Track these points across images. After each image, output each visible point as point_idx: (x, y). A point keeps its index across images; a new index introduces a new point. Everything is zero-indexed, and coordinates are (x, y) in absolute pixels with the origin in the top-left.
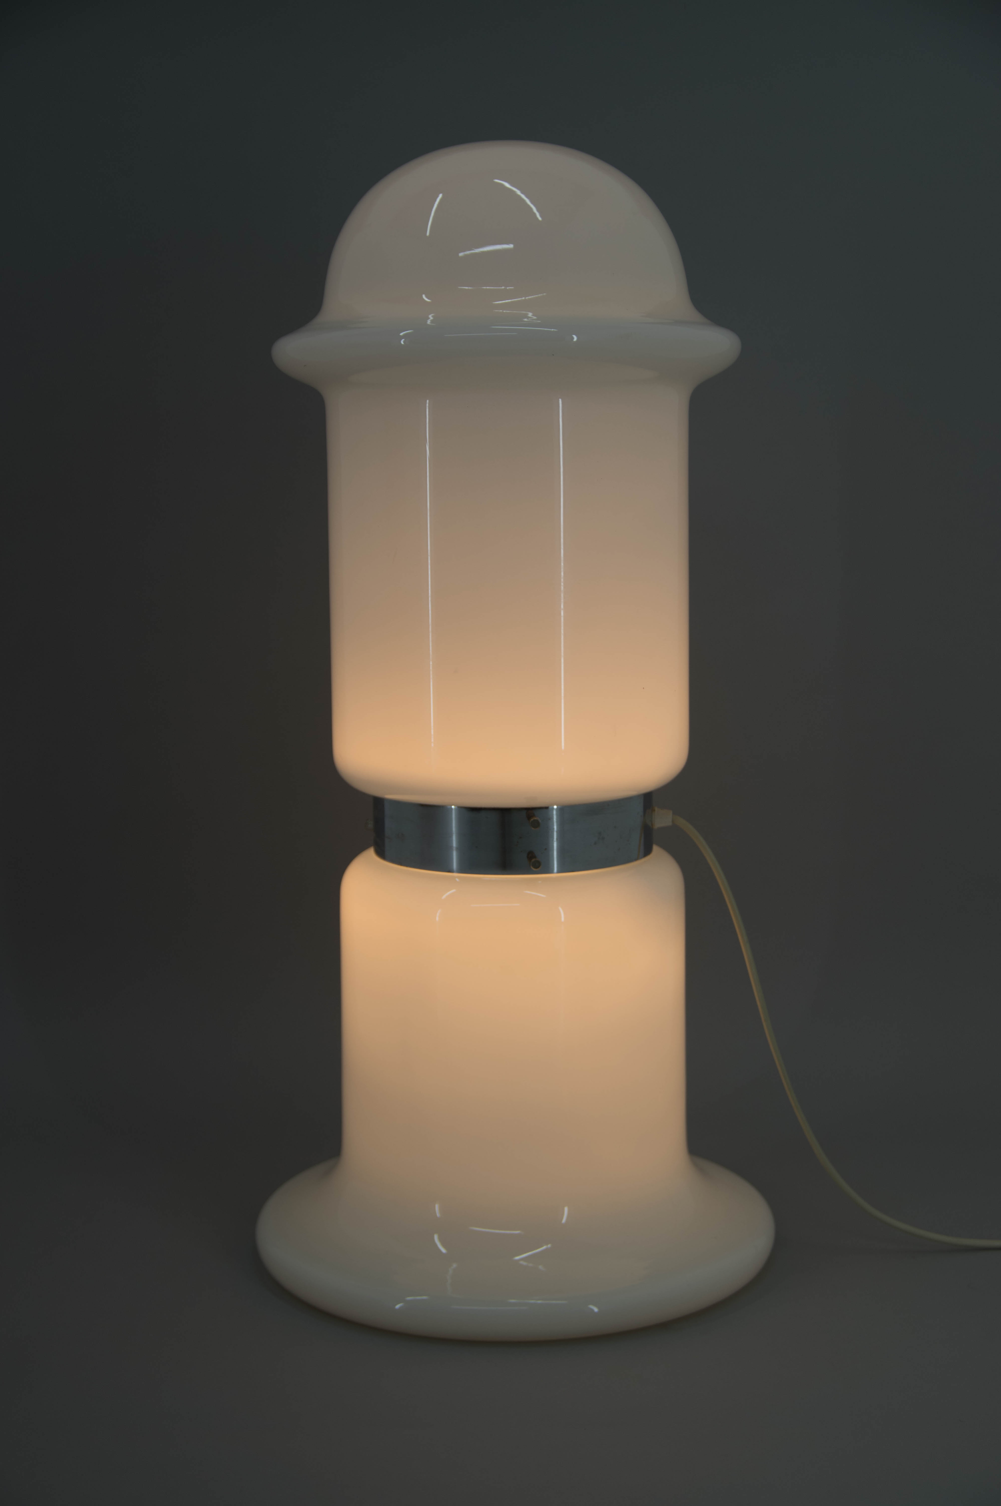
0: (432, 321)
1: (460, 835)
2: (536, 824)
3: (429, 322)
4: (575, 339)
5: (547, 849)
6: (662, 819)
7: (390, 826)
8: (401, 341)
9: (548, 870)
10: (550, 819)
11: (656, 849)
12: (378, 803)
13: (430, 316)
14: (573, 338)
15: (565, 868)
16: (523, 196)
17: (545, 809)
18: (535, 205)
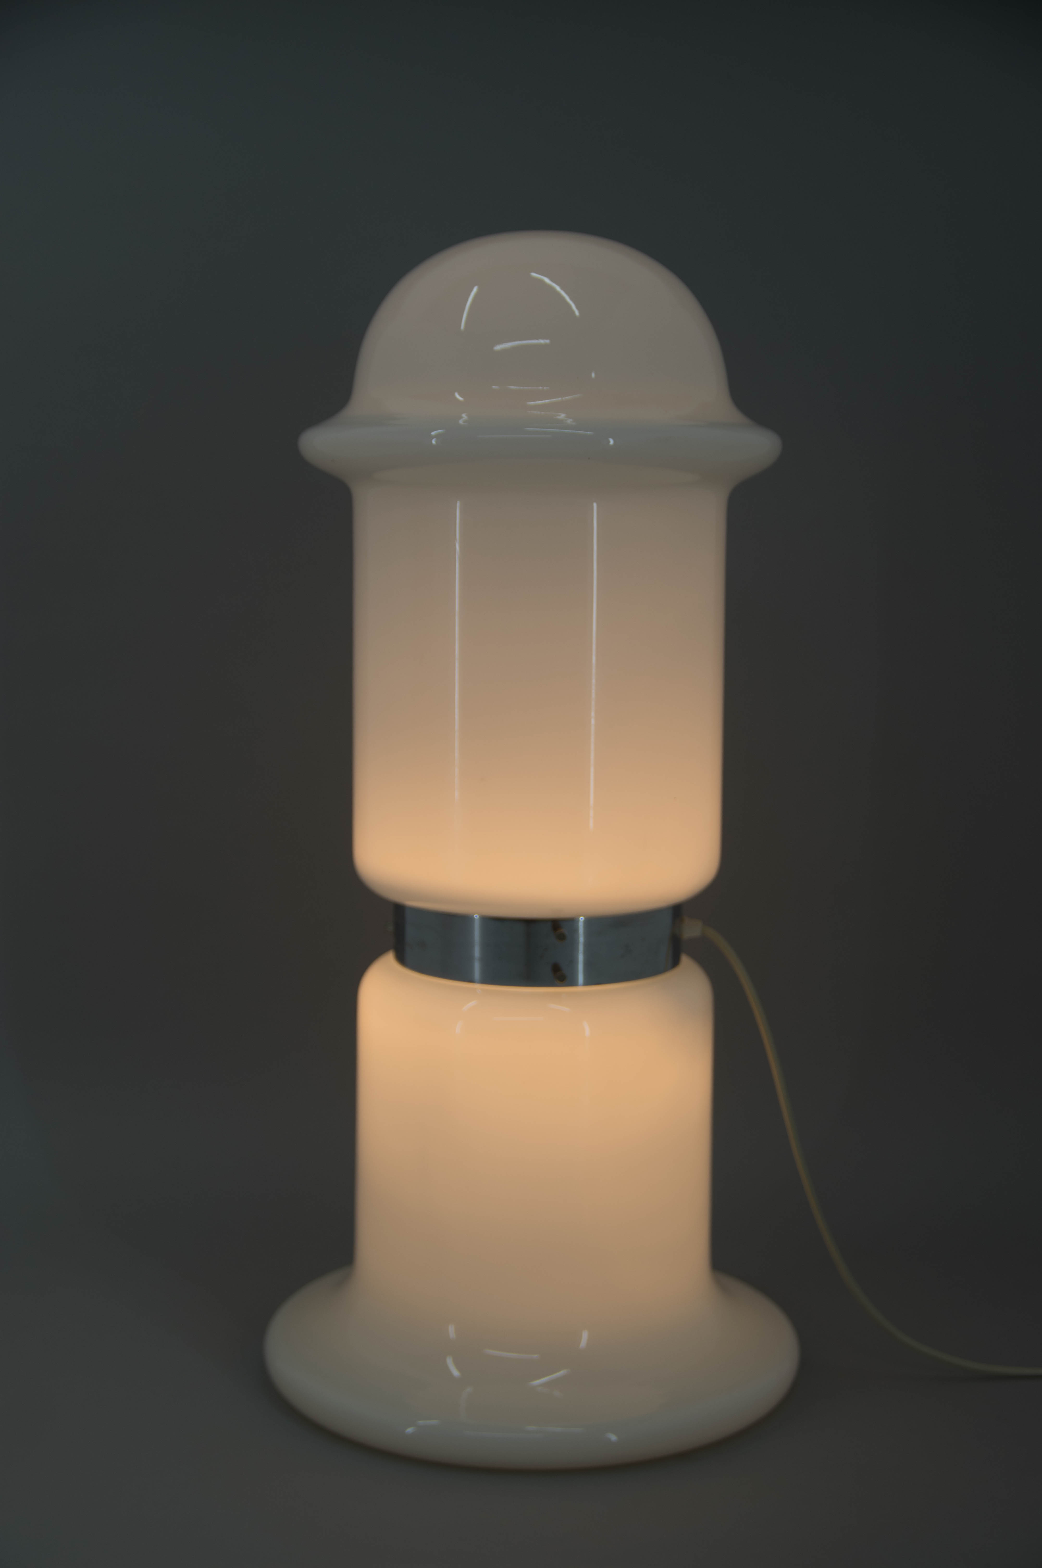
0: (465, 422)
1: (485, 946)
2: (562, 937)
3: (461, 422)
4: (612, 442)
5: (573, 962)
6: (692, 930)
7: (410, 933)
8: (432, 439)
9: (573, 983)
10: (576, 930)
11: (685, 960)
12: (399, 910)
13: (464, 415)
14: (609, 442)
15: (589, 982)
16: (563, 293)
17: (571, 921)
18: (574, 302)
